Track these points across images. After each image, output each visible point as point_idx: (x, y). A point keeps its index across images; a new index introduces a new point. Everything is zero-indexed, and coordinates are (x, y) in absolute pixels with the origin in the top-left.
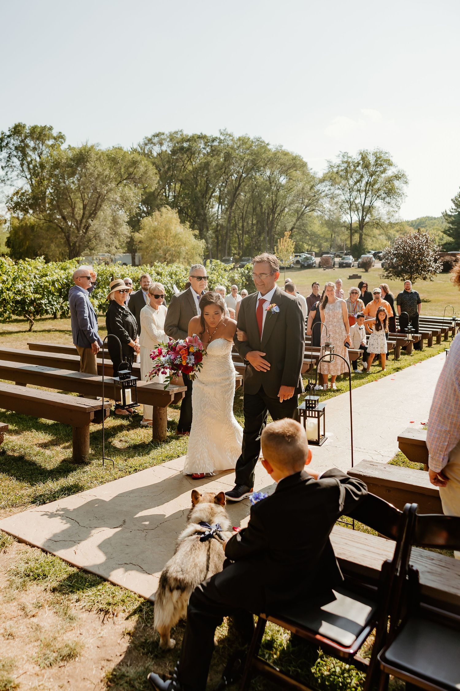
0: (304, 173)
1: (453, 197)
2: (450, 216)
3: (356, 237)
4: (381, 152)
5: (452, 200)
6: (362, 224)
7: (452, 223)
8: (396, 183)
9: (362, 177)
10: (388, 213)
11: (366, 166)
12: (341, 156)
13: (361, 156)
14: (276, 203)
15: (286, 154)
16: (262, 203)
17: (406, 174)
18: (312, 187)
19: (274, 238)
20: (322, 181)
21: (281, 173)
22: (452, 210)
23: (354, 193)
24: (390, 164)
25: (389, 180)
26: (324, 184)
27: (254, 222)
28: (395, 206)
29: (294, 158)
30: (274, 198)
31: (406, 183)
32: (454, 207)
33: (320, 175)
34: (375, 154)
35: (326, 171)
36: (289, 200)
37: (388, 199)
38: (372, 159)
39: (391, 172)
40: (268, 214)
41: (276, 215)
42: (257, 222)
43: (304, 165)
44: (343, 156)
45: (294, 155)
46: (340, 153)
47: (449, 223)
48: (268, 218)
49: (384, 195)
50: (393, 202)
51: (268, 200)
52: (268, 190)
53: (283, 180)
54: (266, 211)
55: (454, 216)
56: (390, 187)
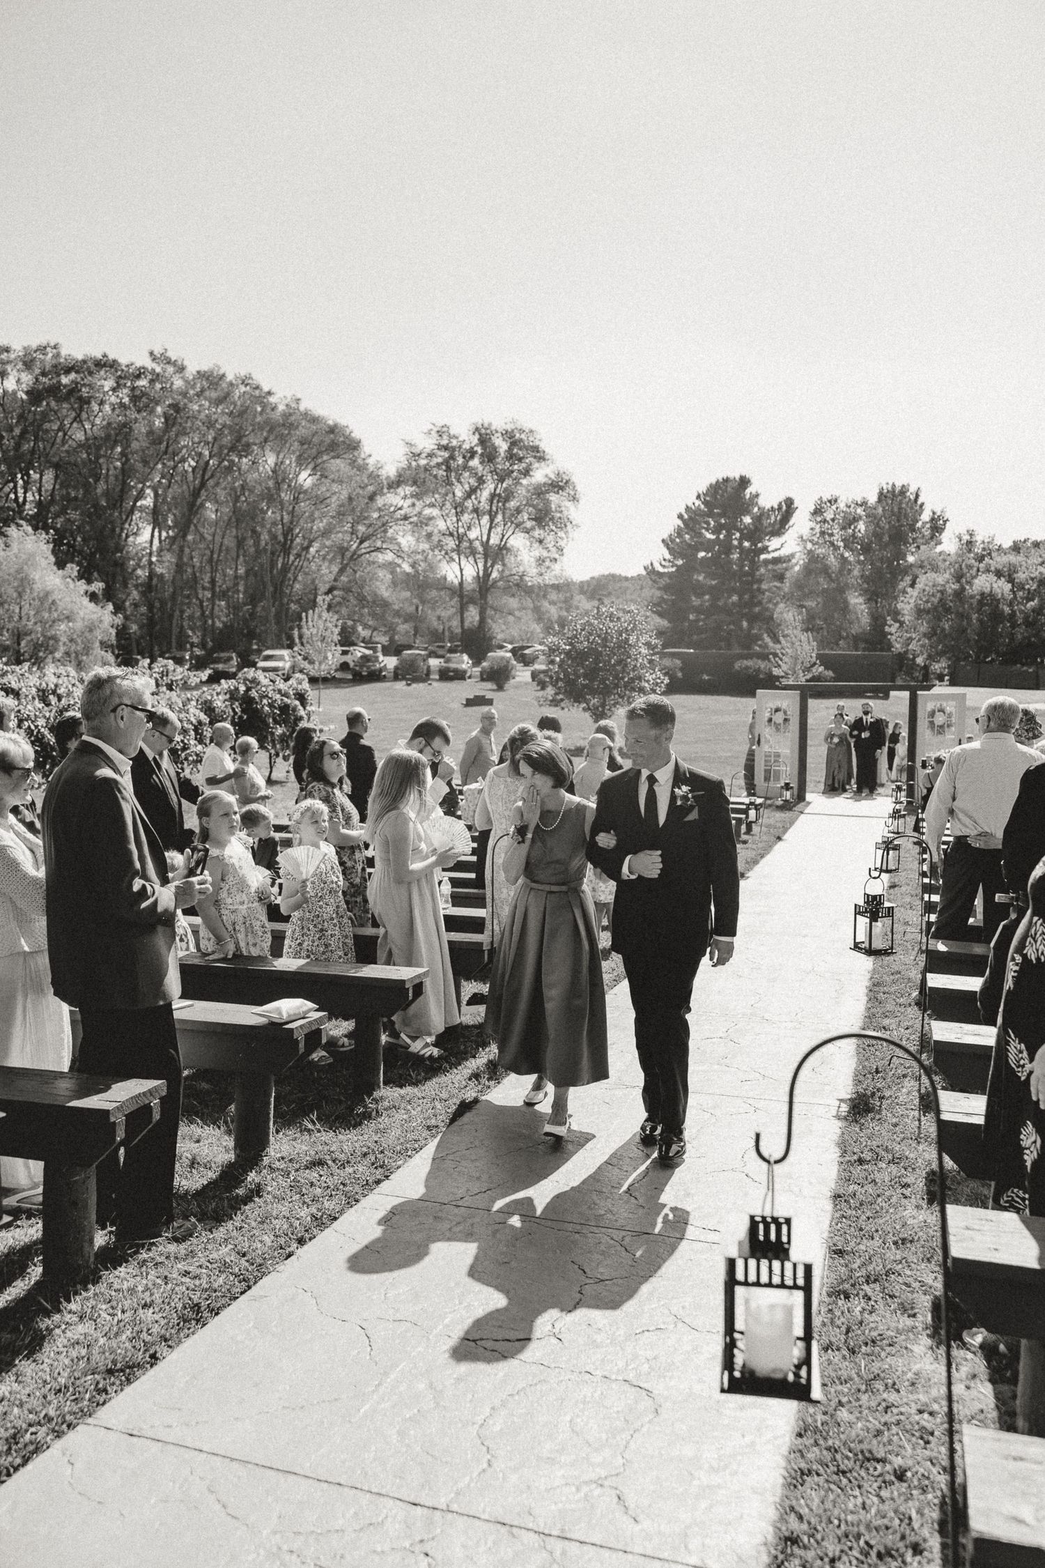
0: (353, 463)
1: (665, 536)
2: (659, 574)
3: (473, 614)
4: (522, 431)
5: (663, 541)
6: (484, 585)
7: (666, 589)
8: (553, 498)
9: (481, 480)
10: (540, 561)
11: (490, 456)
12: (434, 433)
13: (477, 436)
14: (291, 530)
15: (315, 420)
16: (258, 529)
17: (574, 479)
18: (372, 498)
19: (288, 609)
20: (395, 484)
21: (301, 461)
22: (663, 563)
23: (466, 518)
24: (541, 458)
25: (540, 492)
26: (400, 490)
27: (241, 571)
28: (554, 550)
29: (333, 430)
30: (286, 518)
31: (574, 499)
32: (668, 556)
33: (390, 471)
34: (509, 435)
35: (404, 464)
36: (320, 525)
37: (537, 533)
38: (501, 445)
39: (540, 474)
40: (273, 553)
41: (292, 558)
42: (247, 572)
43: (354, 446)
44: (439, 433)
45: (331, 422)
46: (432, 427)
47: (659, 589)
48: (273, 564)
49: (529, 524)
50: (549, 539)
51: (274, 524)
52: (271, 497)
53: (305, 478)
54: (269, 547)
55: (670, 575)
56: (541, 506)
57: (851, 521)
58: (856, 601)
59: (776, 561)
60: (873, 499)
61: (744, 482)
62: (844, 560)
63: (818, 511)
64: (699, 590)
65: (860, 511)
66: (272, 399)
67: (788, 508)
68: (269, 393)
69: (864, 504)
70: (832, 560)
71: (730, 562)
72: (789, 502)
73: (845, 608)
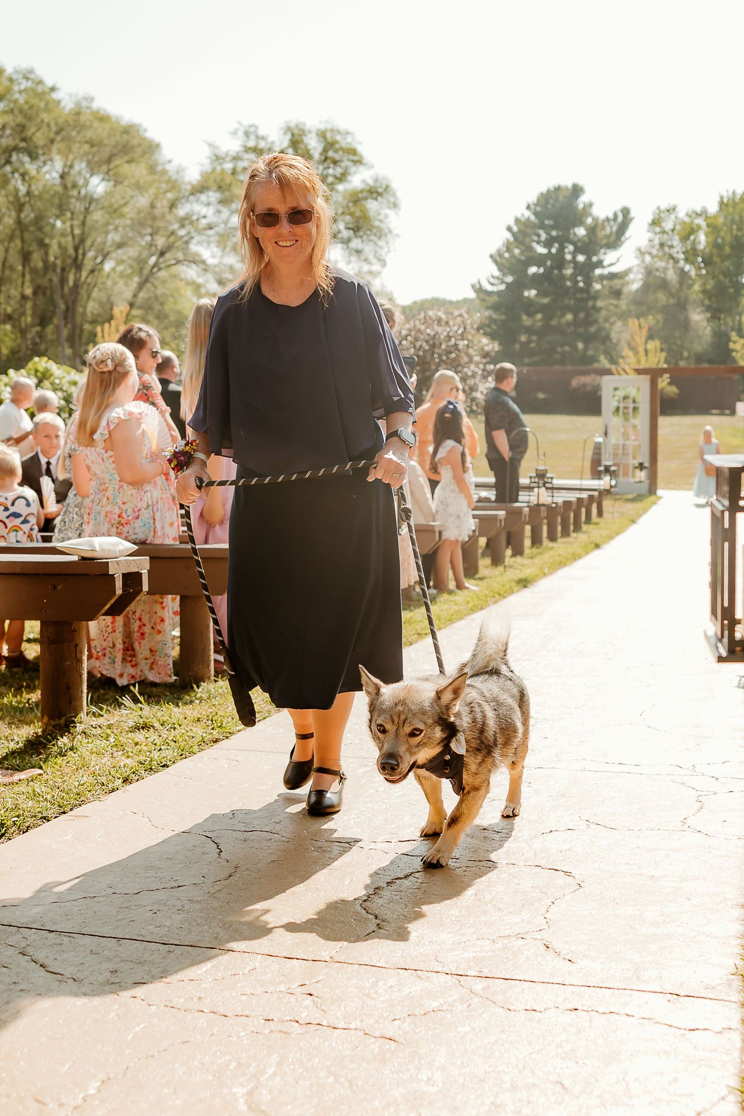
0: (152, 169)
1: (493, 251)
2: (489, 293)
4: (339, 132)
5: (491, 256)
7: (495, 308)
8: (372, 205)
12: (240, 134)
13: (289, 137)
14: (82, 241)
15: (103, 119)
16: (47, 241)
17: (394, 185)
18: (173, 205)
19: (82, 331)
20: (198, 189)
21: (93, 168)
22: (492, 280)
24: (359, 162)
25: (356, 199)
26: (203, 197)
27: (28, 291)
28: (374, 261)
29: (129, 130)
30: (77, 231)
31: (395, 206)
32: (496, 273)
33: (193, 176)
34: (322, 135)
35: (208, 168)
36: (114, 237)
37: (356, 243)
38: (314, 145)
39: (358, 180)
40: (63, 270)
41: (84, 274)
42: (35, 293)
43: (152, 148)
44: (247, 134)
45: (123, 123)
46: (237, 126)
47: (487, 308)
48: (63, 280)
49: (346, 234)
50: (368, 249)
51: (63, 235)
52: (62, 209)
53: (98, 186)
54: (59, 262)
55: (499, 293)
56: (358, 213)
57: (689, 232)
58: (698, 317)
59: (613, 276)
60: (713, 208)
61: (577, 190)
62: (683, 274)
63: (655, 222)
64: (530, 307)
65: (700, 221)
66: (55, 96)
67: (624, 219)
68: (53, 89)
69: (703, 213)
70: (671, 275)
71: (563, 278)
72: (626, 212)
73: (686, 325)
